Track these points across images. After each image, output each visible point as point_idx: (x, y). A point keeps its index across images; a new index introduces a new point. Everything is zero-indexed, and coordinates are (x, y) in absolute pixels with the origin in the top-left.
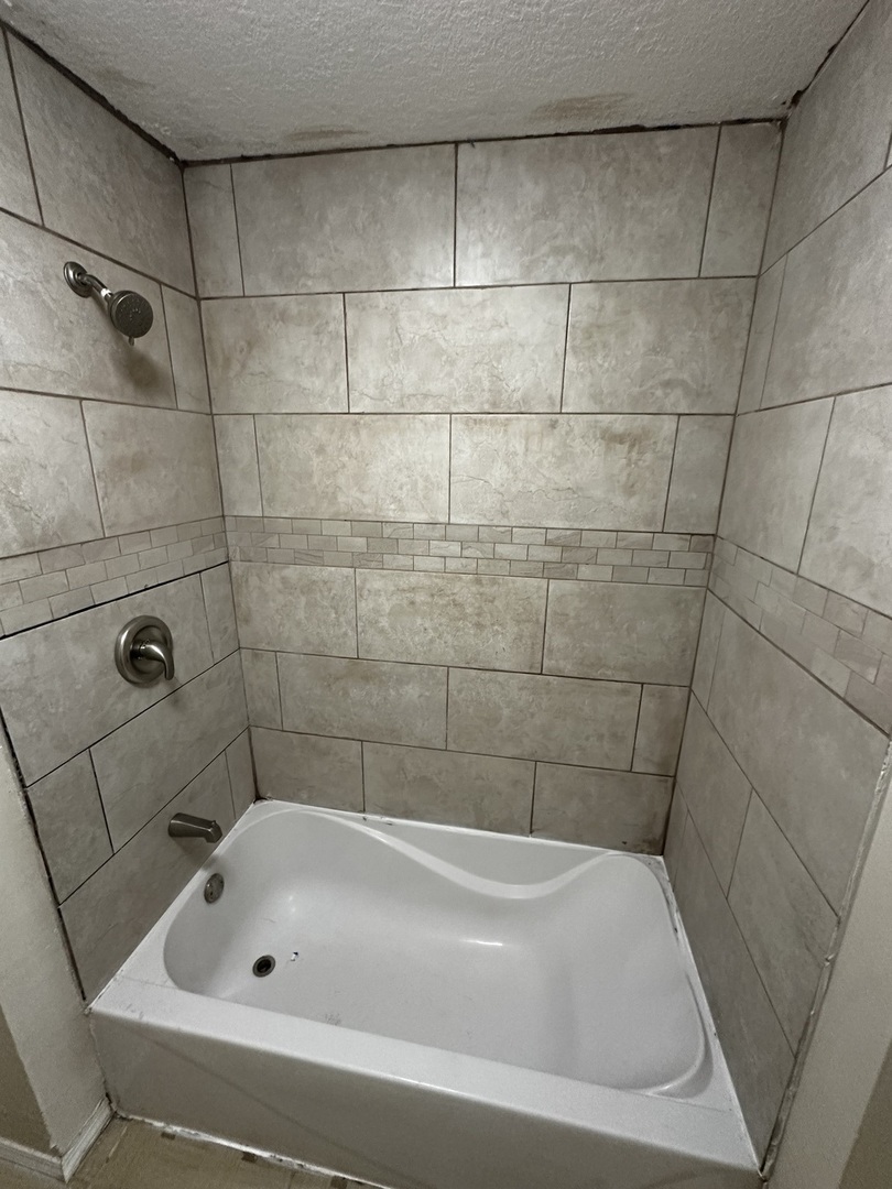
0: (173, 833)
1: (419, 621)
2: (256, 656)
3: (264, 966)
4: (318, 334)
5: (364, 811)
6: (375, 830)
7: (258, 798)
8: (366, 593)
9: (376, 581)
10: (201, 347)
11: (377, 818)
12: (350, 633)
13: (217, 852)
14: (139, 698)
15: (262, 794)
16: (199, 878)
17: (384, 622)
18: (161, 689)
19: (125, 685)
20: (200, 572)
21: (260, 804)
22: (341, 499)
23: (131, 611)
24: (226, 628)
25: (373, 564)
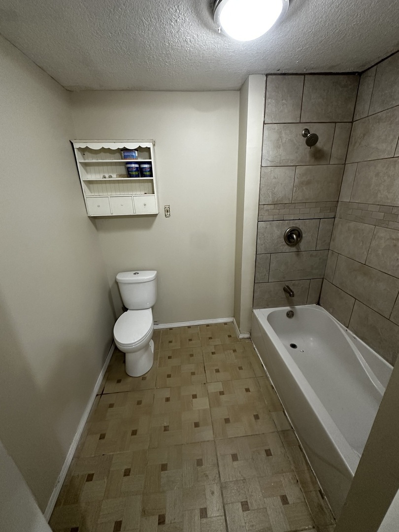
0: (285, 290)
1: (396, 255)
2: (333, 253)
3: (294, 346)
4: (391, 124)
5: (348, 327)
6: (349, 337)
7: (318, 304)
8: (376, 237)
9: (382, 233)
11: (351, 333)
12: (365, 253)
13: (296, 307)
14: (287, 248)
15: (320, 302)
16: (288, 308)
17: (380, 252)
18: (294, 249)
19: (284, 243)
20: (320, 219)
21: (318, 306)
22: (379, 195)
23: (293, 224)
24: (325, 241)
25: (384, 225)
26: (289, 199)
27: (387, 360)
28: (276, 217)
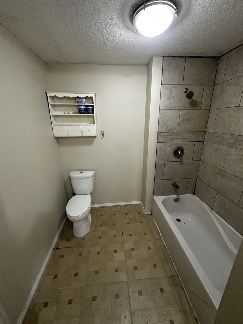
0: (173, 184)
1: (241, 165)
2: (203, 163)
3: (178, 220)
4: (237, 87)
5: (212, 209)
6: (213, 215)
7: (194, 194)
8: (229, 154)
9: (233, 151)
10: (212, 95)
11: (215, 213)
12: (223, 163)
13: (180, 195)
14: (175, 159)
15: (195, 193)
16: (175, 196)
17: (232, 163)
18: (179, 160)
19: (173, 156)
20: (195, 142)
21: (193, 195)
22: (231, 129)
23: (178, 145)
24: (198, 155)
25: (234, 147)
26: (176, 130)
27: (238, 231)
28: (168, 140)
